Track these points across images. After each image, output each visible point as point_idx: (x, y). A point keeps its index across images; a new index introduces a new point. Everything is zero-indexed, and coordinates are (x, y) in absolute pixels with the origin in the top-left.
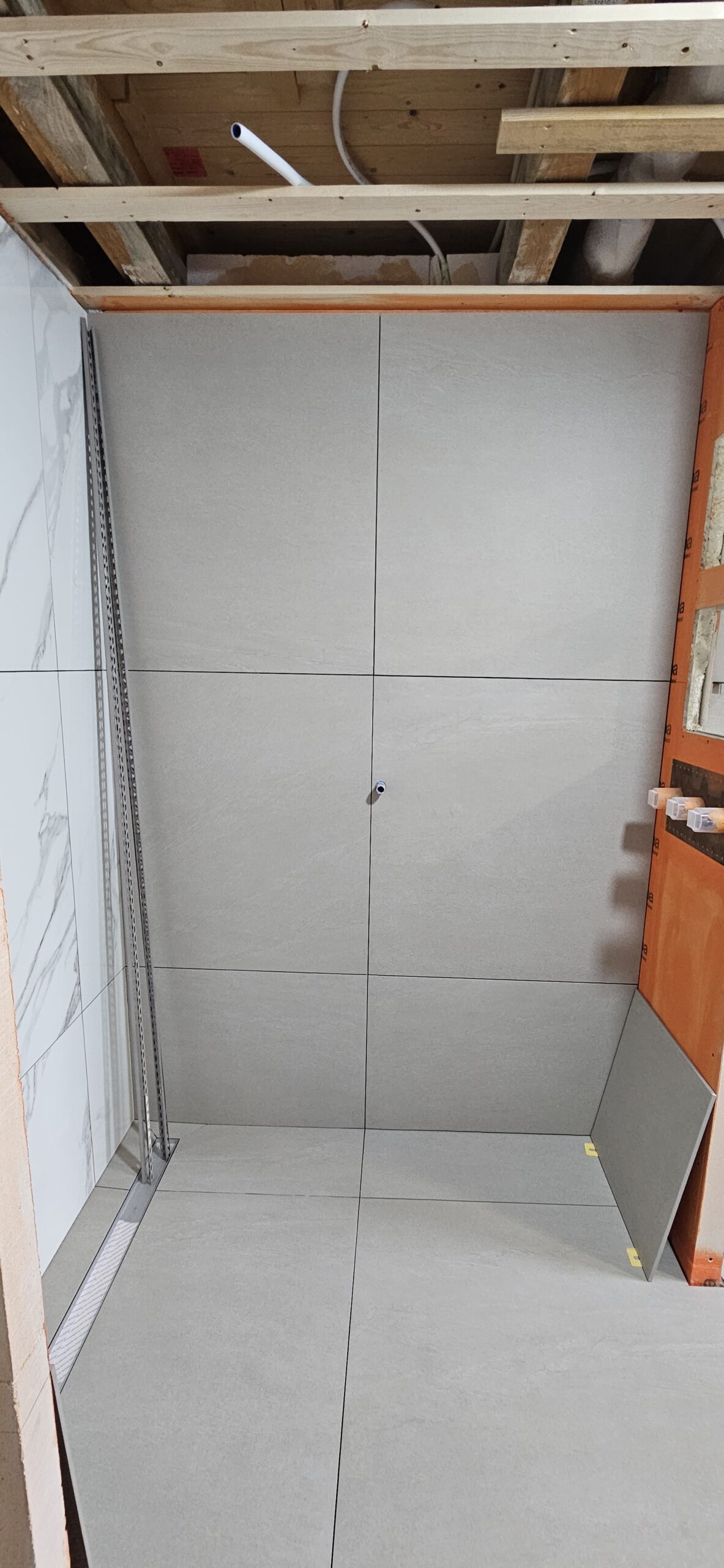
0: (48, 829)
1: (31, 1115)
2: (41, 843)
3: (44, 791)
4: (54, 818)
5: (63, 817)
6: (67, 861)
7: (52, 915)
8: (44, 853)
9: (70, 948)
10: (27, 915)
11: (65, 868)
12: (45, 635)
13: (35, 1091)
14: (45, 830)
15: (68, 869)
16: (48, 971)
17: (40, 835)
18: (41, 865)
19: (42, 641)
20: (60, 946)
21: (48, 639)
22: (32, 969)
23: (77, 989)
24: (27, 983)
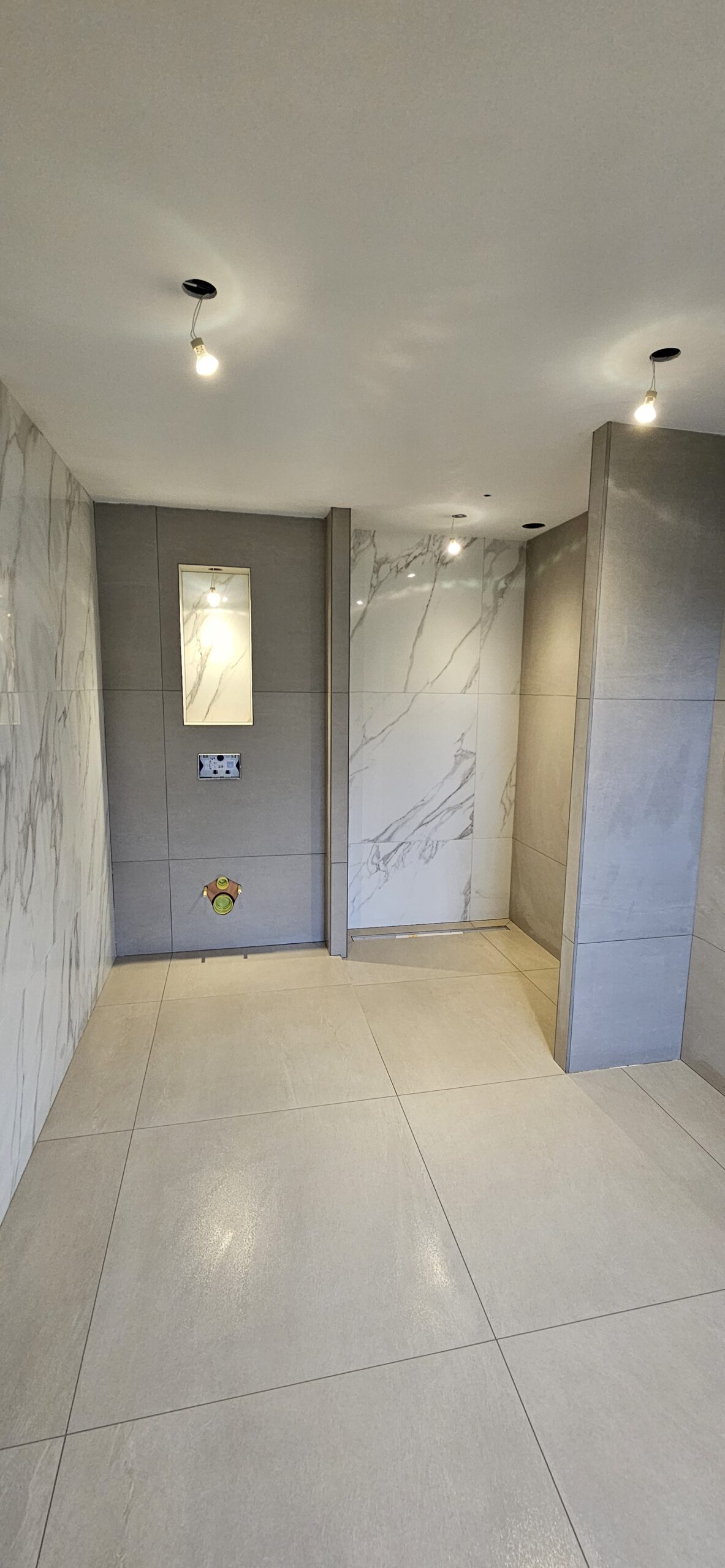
0: (461, 755)
1: (432, 858)
2: (456, 759)
3: (461, 740)
4: (465, 752)
5: (472, 753)
6: (472, 771)
7: (458, 789)
8: (457, 764)
9: (468, 808)
10: (443, 783)
11: (470, 773)
12: (472, 680)
13: (436, 851)
14: (458, 755)
15: (473, 775)
16: (453, 809)
17: (455, 756)
18: (454, 767)
19: (469, 682)
20: (462, 804)
21: (473, 682)
22: (442, 804)
23: (470, 827)
24: (439, 808)
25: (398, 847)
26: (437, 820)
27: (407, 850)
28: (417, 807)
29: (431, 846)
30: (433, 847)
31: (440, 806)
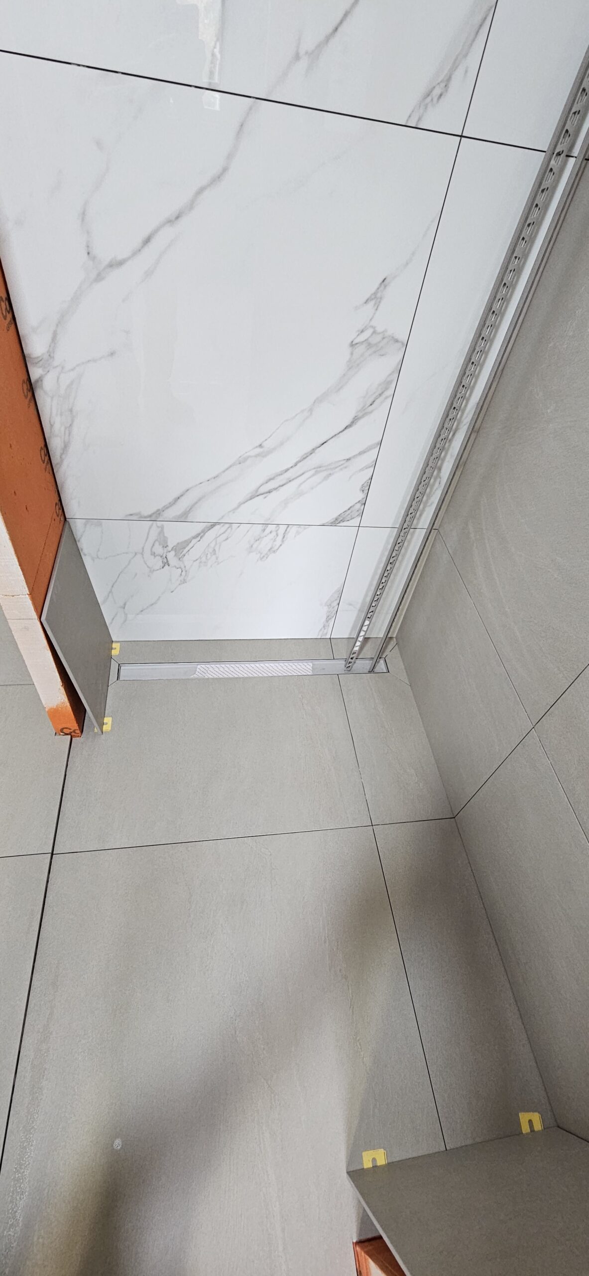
0: (368, 343)
2: (352, 354)
3: (375, 299)
4: (381, 336)
5: (397, 341)
6: (386, 389)
7: (346, 428)
8: (353, 366)
9: (362, 470)
10: (311, 410)
11: (380, 395)
12: (454, 67)
13: (283, 541)
14: (362, 342)
15: (387, 398)
16: (326, 470)
17: (352, 345)
18: (344, 374)
19: (443, 75)
20: (348, 460)
21: (458, 74)
22: (304, 458)
23: (358, 506)
24: (296, 465)
25: (204, 532)
26: (291, 488)
27: (224, 536)
28: (246, 459)
29: (274, 534)
30: (277, 535)
31: (300, 461)
